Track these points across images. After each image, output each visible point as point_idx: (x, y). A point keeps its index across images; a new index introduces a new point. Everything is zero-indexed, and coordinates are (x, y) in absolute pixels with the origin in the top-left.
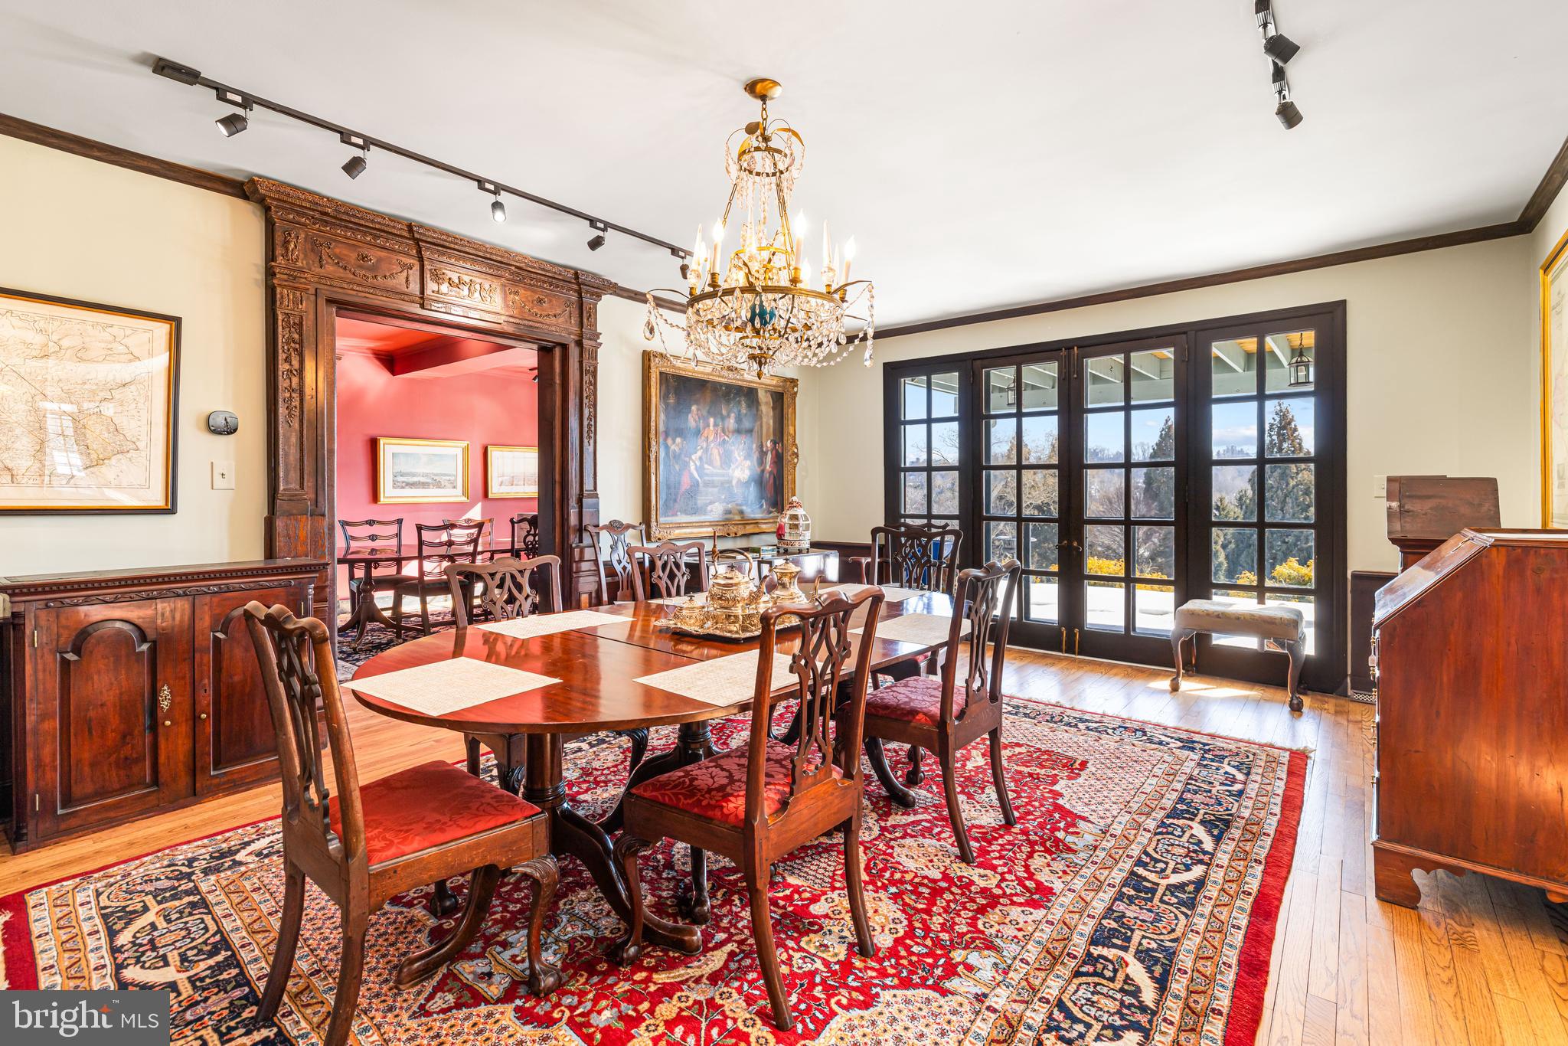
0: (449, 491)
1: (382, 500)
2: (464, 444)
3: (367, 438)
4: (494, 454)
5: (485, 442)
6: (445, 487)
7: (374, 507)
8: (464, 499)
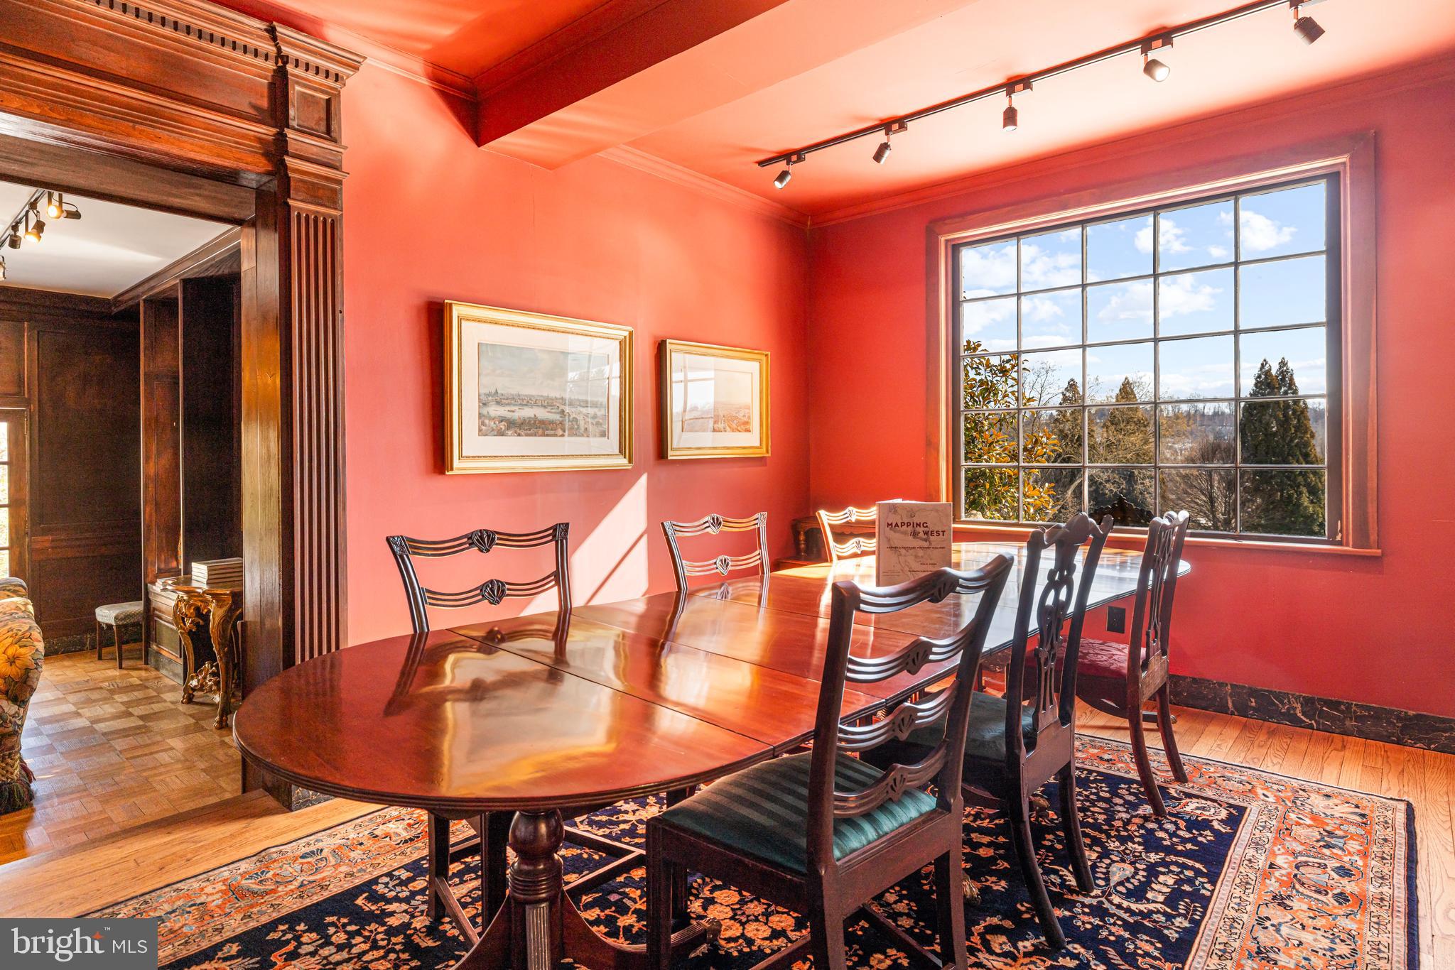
0: (595, 444)
1: (459, 466)
2: (623, 333)
3: (419, 301)
4: (677, 358)
5: (661, 333)
6: (586, 433)
7: (439, 482)
8: (622, 462)
